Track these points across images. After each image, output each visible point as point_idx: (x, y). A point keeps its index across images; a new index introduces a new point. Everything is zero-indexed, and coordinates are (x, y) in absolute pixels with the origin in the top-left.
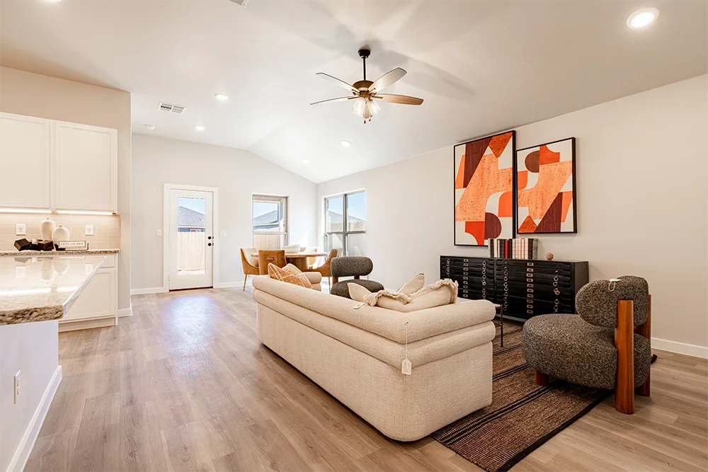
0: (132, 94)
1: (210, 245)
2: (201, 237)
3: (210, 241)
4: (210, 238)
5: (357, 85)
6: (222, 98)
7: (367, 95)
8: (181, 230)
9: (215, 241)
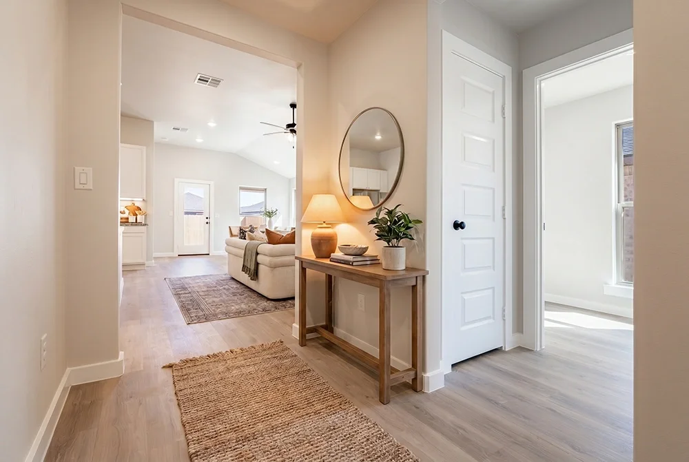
0: (155, 123)
1: (207, 223)
2: (201, 219)
3: (207, 220)
4: (207, 218)
5: (289, 126)
6: (212, 124)
7: (293, 131)
8: (187, 213)
9: (212, 221)
